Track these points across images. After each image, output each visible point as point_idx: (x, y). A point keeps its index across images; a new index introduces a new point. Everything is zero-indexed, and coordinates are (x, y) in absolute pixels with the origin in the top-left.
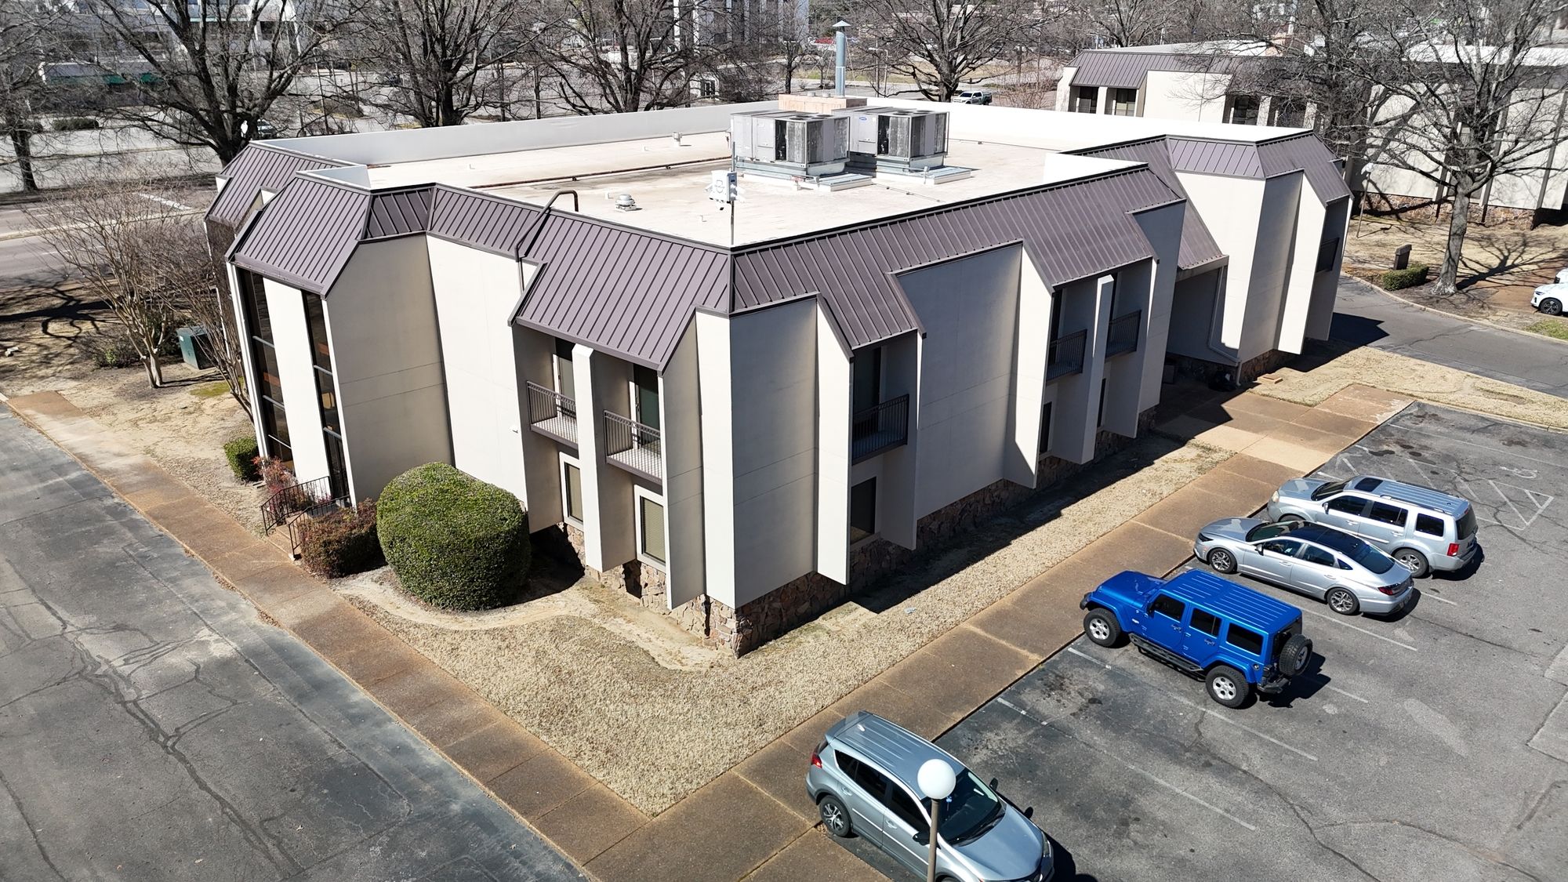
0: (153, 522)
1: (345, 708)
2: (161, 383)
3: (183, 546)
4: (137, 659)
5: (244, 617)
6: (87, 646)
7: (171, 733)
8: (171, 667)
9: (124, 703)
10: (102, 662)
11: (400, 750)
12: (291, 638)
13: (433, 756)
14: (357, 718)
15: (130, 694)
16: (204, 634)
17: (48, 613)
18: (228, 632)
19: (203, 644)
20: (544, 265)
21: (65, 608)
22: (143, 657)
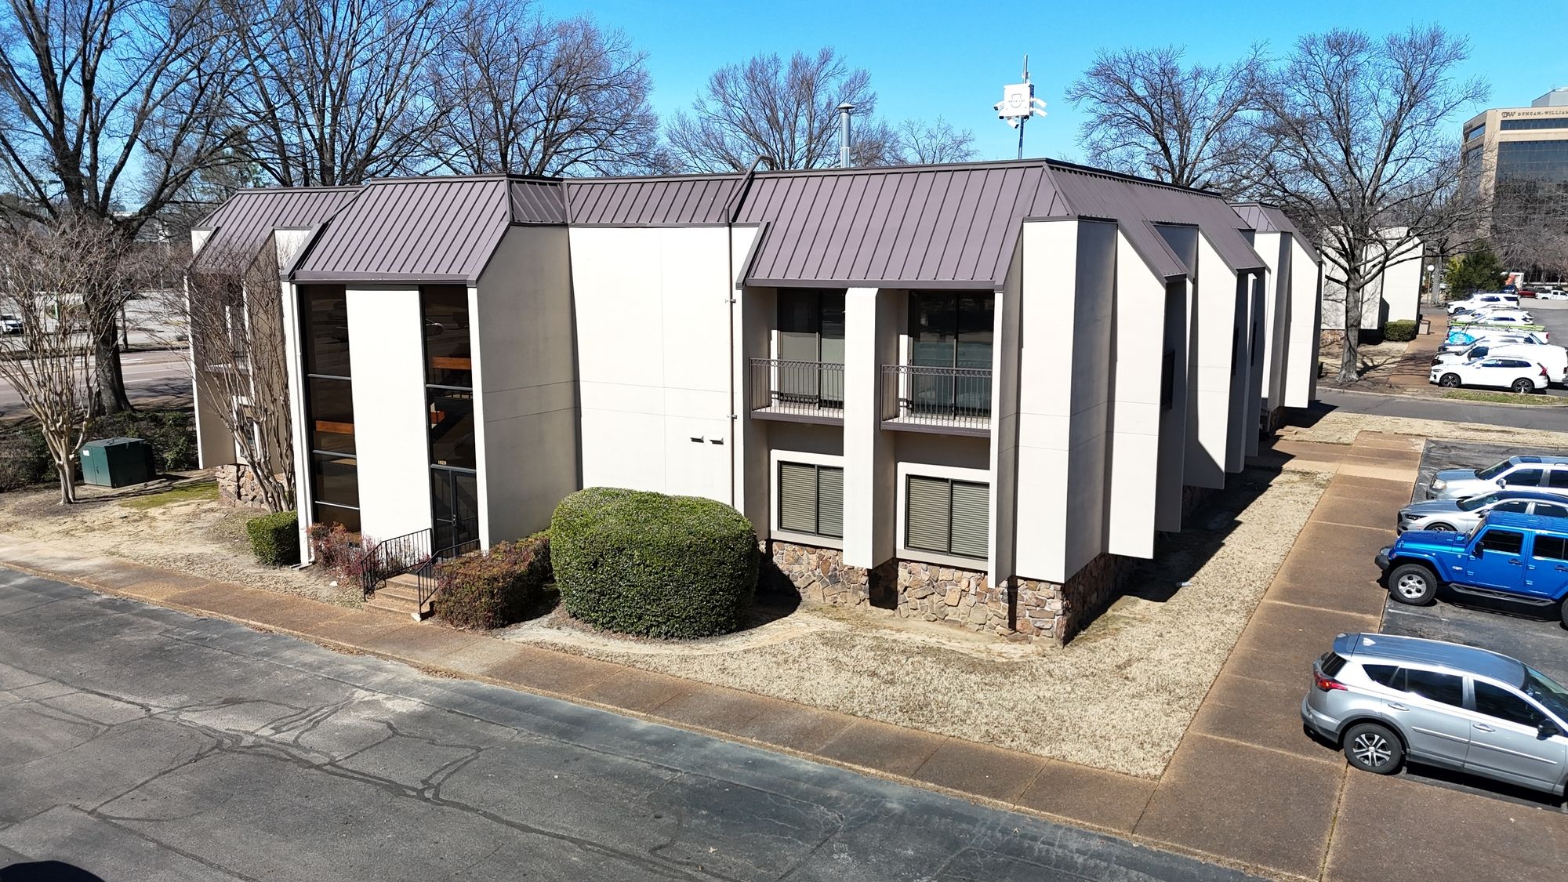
0: (179, 608)
1: (639, 736)
2: (74, 499)
3: (247, 625)
4: (291, 726)
5: (400, 675)
6: (201, 723)
7: (420, 786)
8: (347, 727)
9: (318, 767)
10: (240, 734)
11: (754, 764)
12: (486, 686)
13: (806, 763)
14: (665, 743)
15: (320, 759)
16: (361, 695)
17: (105, 700)
18: (396, 690)
19: (369, 704)
20: (768, 224)
21: (127, 691)
22: (298, 723)
